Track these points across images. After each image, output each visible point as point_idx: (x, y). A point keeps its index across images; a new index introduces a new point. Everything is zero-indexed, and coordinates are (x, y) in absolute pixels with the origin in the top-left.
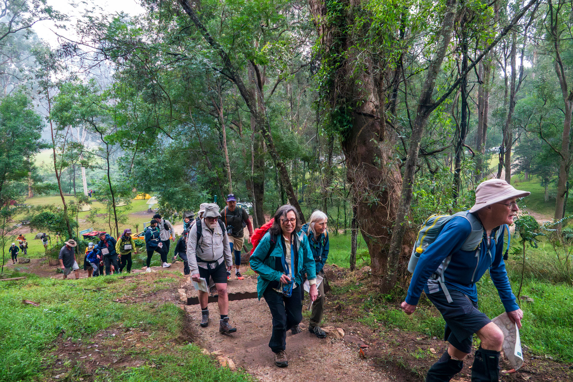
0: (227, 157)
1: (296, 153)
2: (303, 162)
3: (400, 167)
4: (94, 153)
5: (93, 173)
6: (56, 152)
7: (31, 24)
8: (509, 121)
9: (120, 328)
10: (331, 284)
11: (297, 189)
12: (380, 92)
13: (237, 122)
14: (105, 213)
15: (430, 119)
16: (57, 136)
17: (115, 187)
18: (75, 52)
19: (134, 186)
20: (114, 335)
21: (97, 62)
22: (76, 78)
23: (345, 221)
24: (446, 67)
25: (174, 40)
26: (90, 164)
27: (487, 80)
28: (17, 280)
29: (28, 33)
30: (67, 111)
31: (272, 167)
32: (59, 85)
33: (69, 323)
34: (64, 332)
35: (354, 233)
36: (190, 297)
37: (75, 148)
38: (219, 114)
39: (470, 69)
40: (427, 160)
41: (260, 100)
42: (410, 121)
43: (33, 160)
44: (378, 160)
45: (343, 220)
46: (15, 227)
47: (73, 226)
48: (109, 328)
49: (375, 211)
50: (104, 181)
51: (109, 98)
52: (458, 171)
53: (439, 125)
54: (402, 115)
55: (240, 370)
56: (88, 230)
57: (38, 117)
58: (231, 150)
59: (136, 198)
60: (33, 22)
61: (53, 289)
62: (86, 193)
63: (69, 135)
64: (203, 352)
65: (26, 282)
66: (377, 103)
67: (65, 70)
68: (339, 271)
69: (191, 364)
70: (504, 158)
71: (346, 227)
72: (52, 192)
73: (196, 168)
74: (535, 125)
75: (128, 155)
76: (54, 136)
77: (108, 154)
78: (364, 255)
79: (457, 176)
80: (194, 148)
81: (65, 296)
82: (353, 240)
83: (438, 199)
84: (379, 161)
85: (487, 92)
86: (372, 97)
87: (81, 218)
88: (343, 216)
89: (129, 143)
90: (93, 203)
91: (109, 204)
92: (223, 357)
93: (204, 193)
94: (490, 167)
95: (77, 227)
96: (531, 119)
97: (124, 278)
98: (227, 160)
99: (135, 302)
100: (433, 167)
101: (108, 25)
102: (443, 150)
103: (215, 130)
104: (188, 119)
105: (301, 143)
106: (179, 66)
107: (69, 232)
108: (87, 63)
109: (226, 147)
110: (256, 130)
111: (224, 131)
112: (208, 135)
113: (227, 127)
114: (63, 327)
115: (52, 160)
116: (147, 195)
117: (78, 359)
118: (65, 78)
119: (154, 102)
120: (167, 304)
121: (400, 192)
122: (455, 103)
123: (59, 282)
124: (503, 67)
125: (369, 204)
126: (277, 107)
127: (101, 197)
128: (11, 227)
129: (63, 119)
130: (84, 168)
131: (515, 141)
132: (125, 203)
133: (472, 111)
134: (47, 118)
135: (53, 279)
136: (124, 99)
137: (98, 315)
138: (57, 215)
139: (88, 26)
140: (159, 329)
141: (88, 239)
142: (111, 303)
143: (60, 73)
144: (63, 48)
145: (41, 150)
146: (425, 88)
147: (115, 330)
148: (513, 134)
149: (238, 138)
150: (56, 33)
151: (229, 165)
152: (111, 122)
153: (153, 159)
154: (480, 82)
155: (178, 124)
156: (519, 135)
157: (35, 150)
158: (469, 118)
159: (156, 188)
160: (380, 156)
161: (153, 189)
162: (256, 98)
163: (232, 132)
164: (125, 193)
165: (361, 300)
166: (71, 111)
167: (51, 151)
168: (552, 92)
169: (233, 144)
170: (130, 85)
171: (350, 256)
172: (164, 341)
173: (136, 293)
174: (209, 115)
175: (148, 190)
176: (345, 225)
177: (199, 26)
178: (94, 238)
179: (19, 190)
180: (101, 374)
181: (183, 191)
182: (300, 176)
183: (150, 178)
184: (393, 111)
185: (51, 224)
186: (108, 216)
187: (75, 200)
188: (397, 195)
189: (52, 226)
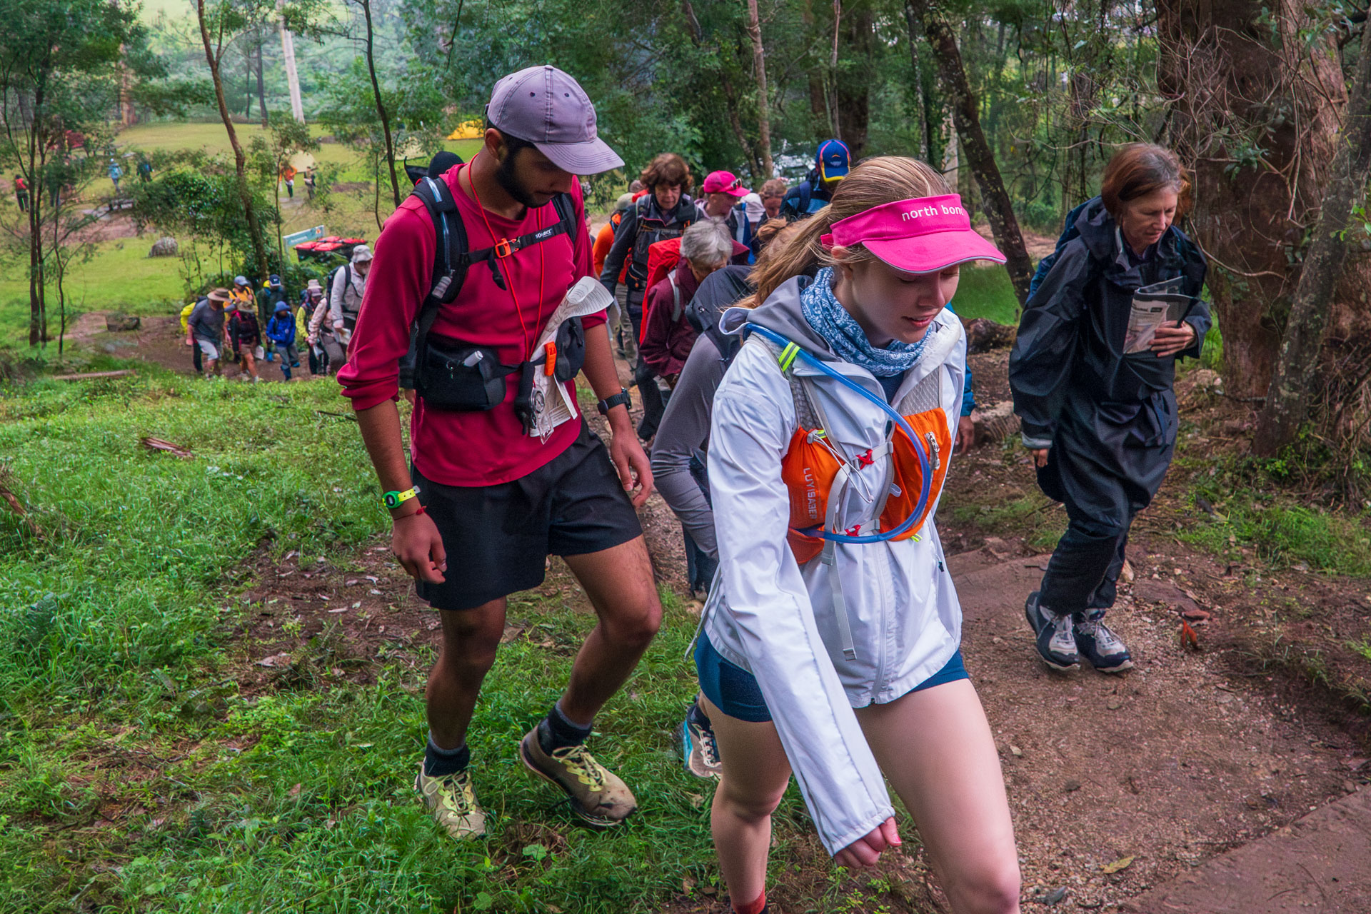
3: (1340, 47)
5: (322, 50)
14: (362, 179)
17: (390, 95)
26: (310, 21)
28: (113, 378)
33: (287, 508)
43: (133, 5)
46: (91, 219)
47: (265, 219)
49: (1247, 190)
50: (353, 80)
56: (312, 232)
59: (456, 135)
61: (226, 408)
62: (298, 116)
72: (193, 110)
73: (652, 38)
81: (265, 430)
84: (1273, 21)
90: (322, 145)
91: (375, 151)
93: (681, 122)
95: (278, 221)
98: (754, 12)
107: (255, 238)
115: (193, 5)
121: (1338, 128)
125: (1229, 167)
127: (350, 129)
128: (79, 216)
130: (289, 34)
132: (422, 149)
138: (214, 182)
141: (312, 260)
151: (758, 29)
164: (423, 116)
165: (1188, 472)
178: (331, 258)
179: (96, 100)
181: (612, 112)
185: (197, 210)
186: (372, 188)
187: (269, 137)
188: (1325, 139)
189: (201, 216)
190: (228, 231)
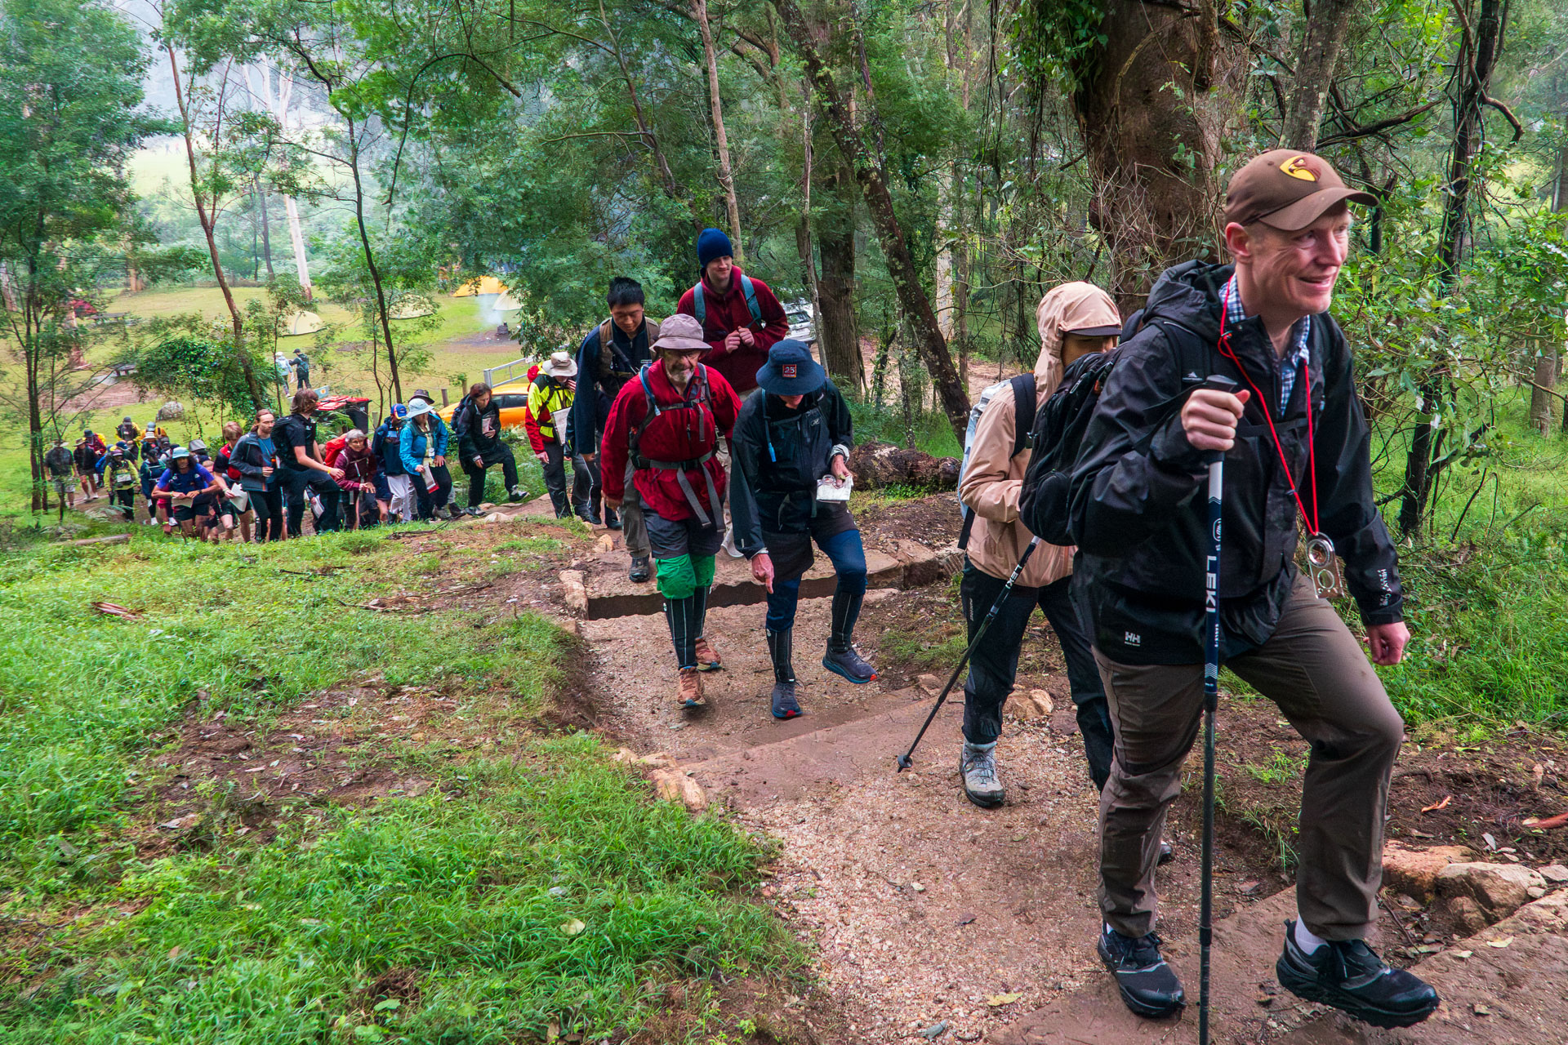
0: (724, 154)
4: (310, 146)
5: (317, 212)
6: (194, 146)
16: (194, 95)
17: (383, 255)
30: (214, 10)
36: (598, 596)
37: (251, 131)
38: (694, 12)
43: (125, 173)
44: (1186, 154)
50: (348, 238)
57: (130, 35)
58: (738, 132)
62: (303, 278)
76: (184, 92)
77: (356, 151)
79: (1455, 204)
80: (619, 127)
89: (409, 113)
98: (725, 164)
100: (1380, 177)
102: (1413, 117)
104: (595, 29)
107: (256, 400)
109: (721, 121)
111: (713, 68)
115: (184, 170)
128: (77, 384)
129: (206, 37)
132: (418, 307)
134: (156, 35)
138: (212, 346)
145: (147, 141)
151: (727, 179)
152: (357, 43)
155: (564, 46)
157: (130, 141)
160: (1194, 139)
166: (226, 10)
167: (180, 140)
169: (743, 112)
181: (586, 265)
185: (197, 374)
186: (370, 347)
189: (201, 379)
190: (229, 393)
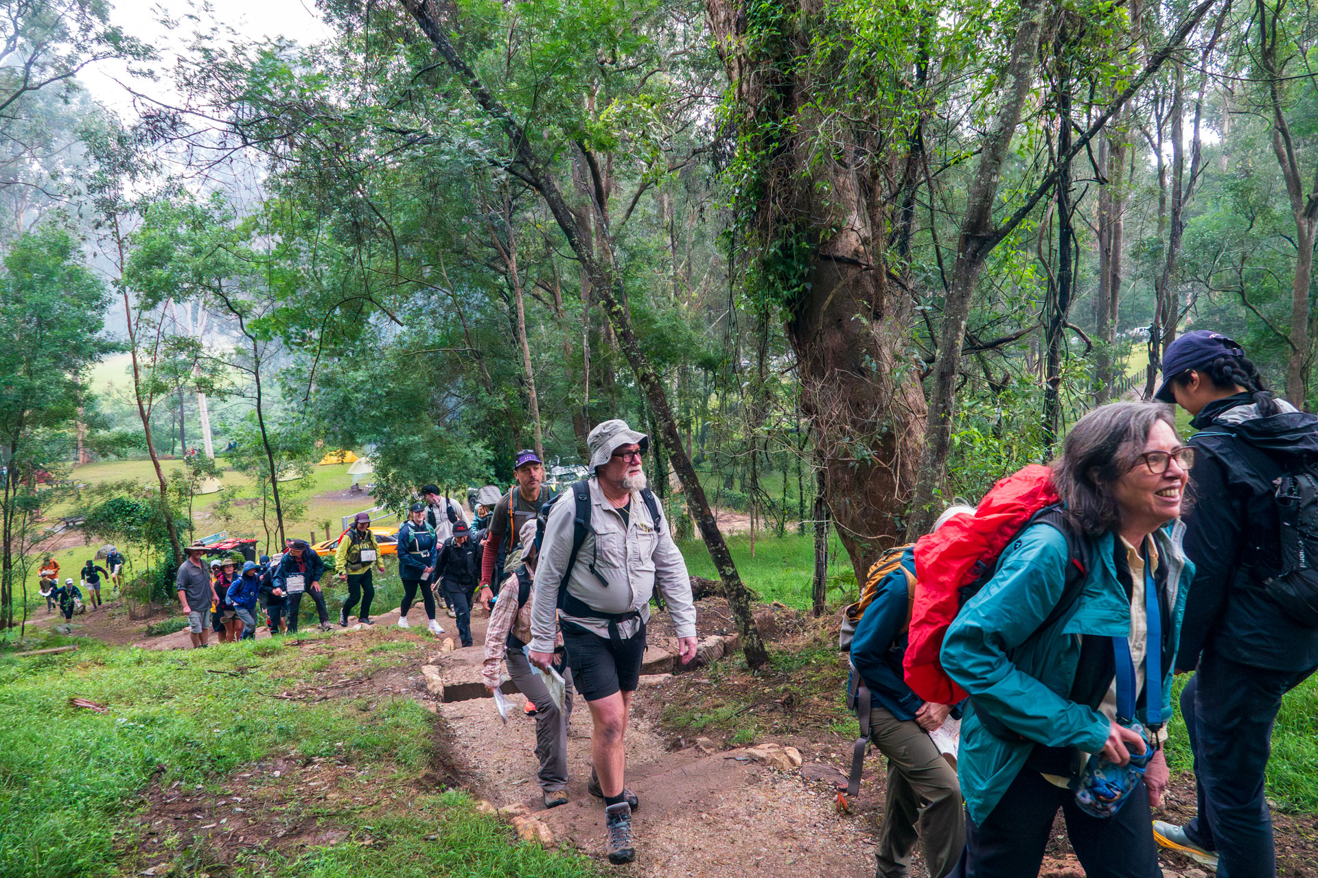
0: (528, 363)
1: (686, 352)
2: (701, 371)
3: (922, 380)
4: (225, 359)
5: (226, 405)
6: (138, 360)
7: (75, 68)
8: (1170, 267)
9: (291, 759)
10: (770, 647)
11: (689, 431)
12: (872, 207)
13: (549, 283)
14: (253, 496)
15: (989, 265)
16: (141, 325)
17: (275, 436)
18: (175, 130)
19: (317, 433)
20: (277, 773)
21: (226, 153)
22: (180, 191)
23: (802, 503)
24: (1022, 146)
25: (398, 97)
26: (217, 386)
27: (1118, 175)
28: (56, 653)
29: (68, 90)
30: (160, 266)
31: (631, 385)
32: (142, 207)
33: (175, 748)
34: (163, 770)
35: (820, 530)
36: (448, 684)
37: (182, 350)
38: (507, 267)
39: (1076, 150)
40: (982, 360)
41: (602, 233)
42: (943, 273)
43: (87, 380)
44: (869, 363)
45: (795, 501)
46: (49, 534)
47: (181, 528)
48: (264, 759)
49: (866, 479)
50: (249, 424)
51: (254, 233)
52: (1055, 383)
53: (1010, 279)
54: (924, 259)
55: (565, 847)
56: (217, 536)
57: (95, 282)
58: (538, 348)
59: (323, 462)
60: (78, 63)
61: (138, 672)
62: (209, 453)
63: (166, 320)
64: (482, 808)
65: (75, 658)
66: (866, 232)
67: (155, 173)
68: (788, 617)
69: (453, 836)
70: (1161, 353)
71: (802, 517)
72: (131, 451)
73: (459, 388)
74: (1228, 274)
75: (303, 363)
76: (133, 323)
77: (258, 363)
78: (845, 579)
79: (1051, 394)
80: (452, 345)
81: (166, 688)
82: (819, 546)
83: (1008, 447)
84: (874, 364)
85: (1118, 202)
86: (854, 219)
87: (199, 511)
88: (797, 492)
89: (304, 337)
90: (225, 474)
91: (263, 476)
92: (527, 818)
93: (478, 447)
94: (1130, 373)
95: (191, 529)
96: (1221, 262)
97: (300, 643)
98: (529, 370)
99: (326, 698)
100: (998, 376)
101: (248, 67)
102: (1018, 336)
103: (499, 301)
104: (437, 278)
105: (697, 327)
106: (414, 159)
107: (173, 543)
108: (204, 155)
109: (525, 341)
110: (593, 301)
111: (521, 305)
112: (484, 312)
113: (527, 296)
114: (161, 758)
115: (131, 378)
116: (349, 454)
117: (196, 831)
118: (154, 190)
119: (359, 241)
120: (397, 700)
121: (923, 434)
122: (1043, 230)
123: (152, 655)
124: (1153, 146)
125: (851, 464)
126: (641, 247)
127: (245, 460)
128: (41, 533)
129: (154, 285)
130: (203, 395)
131: (1185, 312)
132: (298, 473)
133: (1083, 246)
134: (116, 283)
135: (137, 651)
136: (290, 237)
137: (241, 729)
138: (143, 503)
139: (202, 70)
140: (379, 759)
142: (269, 701)
143: (144, 180)
144: (147, 123)
145: (104, 357)
146: (975, 195)
147: (280, 763)
148: (1180, 298)
149: (552, 318)
150: (129, 89)
151: (532, 381)
152: (262, 288)
153: (360, 372)
154: (1102, 181)
155: (414, 290)
156: (1195, 298)
157: (91, 356)
158: (1077, 264)
159: (368, 437)
160: (875, 353)
161: (359, 441)
162: (593, 228)
163: (539, 306)
164: (298, 450)
165: (839, 681)
166: (169, 265)
167: (129, 355)
168: (1267, 200)
169: (541, 334)
170: (304, 203)
171: (811, 583)
172: (391, 784)
173: (328, 678)
174: (486, 269)
175: (349, 442)
176: (802, 512)
177: (456, 64)
179: (56, 448)
180: (250, 863)
181: (430, 442)
182: (696, 404)
183: (354, 414)
184: (903, 249)
185: (130, 524)
186: (262, 502)
187: (186, 470)
188: (916, 441)
189: (133, 528)
190: (154, 538)
